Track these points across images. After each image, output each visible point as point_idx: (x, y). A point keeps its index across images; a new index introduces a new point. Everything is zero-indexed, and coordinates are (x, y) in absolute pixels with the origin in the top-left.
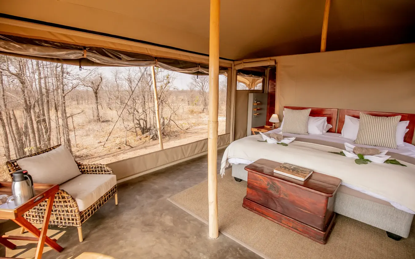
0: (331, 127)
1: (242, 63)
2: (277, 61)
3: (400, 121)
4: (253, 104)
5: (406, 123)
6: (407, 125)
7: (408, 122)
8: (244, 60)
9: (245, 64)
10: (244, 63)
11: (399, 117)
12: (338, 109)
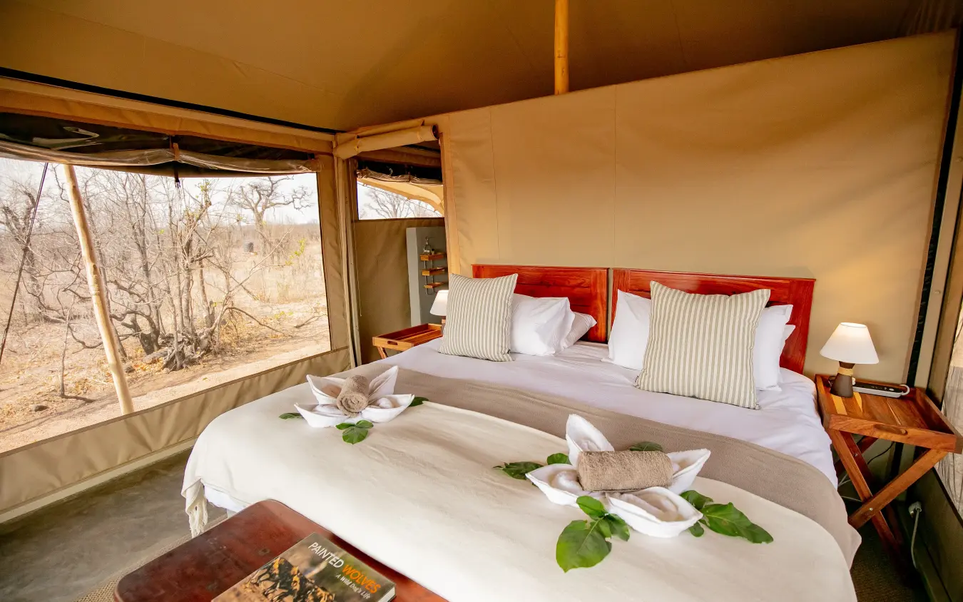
0: (594, 323)
1: (353, 139)
2: (441, 129)
3: (768, 305)
4: (419, 258)
5: (785, 310)
6: (788, 317)
7: (789, 308)
8: (361, 129)
9: (360, 140)
10: (358, 137)
11: (765, 294)
12: (608, 269)
